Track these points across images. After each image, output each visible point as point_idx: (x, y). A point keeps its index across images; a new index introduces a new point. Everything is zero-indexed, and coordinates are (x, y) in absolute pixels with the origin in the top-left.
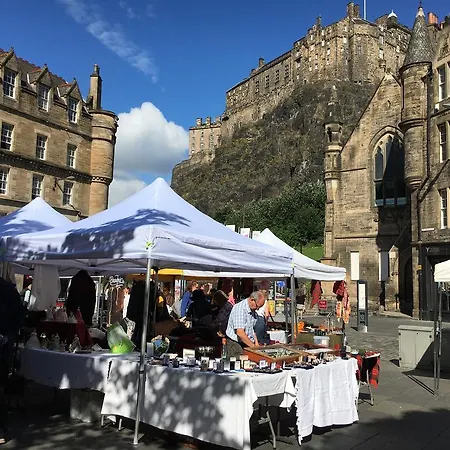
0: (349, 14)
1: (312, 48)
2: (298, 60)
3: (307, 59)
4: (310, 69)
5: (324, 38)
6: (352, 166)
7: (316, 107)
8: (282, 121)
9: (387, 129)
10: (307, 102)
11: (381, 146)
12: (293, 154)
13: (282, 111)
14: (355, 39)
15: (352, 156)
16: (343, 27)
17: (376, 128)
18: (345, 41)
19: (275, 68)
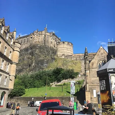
0: (45, 30)
1: (35, 36)
2: (31, 38)
3: (34, 38)
4: (35, 41)
5: (39, 34)
6: (92, 67)
7: (36, 50)
8: (26, 52)
9: (102, 59)
10: (34, 48)
11: (100, 63)
12: (30, 61)
13: (26, 50)
14: (46, 36)
15: (93, 65)
16: (43, 32)
17: (99, 59)
18: (44, 36)
19: (24, 38)
